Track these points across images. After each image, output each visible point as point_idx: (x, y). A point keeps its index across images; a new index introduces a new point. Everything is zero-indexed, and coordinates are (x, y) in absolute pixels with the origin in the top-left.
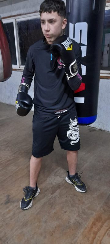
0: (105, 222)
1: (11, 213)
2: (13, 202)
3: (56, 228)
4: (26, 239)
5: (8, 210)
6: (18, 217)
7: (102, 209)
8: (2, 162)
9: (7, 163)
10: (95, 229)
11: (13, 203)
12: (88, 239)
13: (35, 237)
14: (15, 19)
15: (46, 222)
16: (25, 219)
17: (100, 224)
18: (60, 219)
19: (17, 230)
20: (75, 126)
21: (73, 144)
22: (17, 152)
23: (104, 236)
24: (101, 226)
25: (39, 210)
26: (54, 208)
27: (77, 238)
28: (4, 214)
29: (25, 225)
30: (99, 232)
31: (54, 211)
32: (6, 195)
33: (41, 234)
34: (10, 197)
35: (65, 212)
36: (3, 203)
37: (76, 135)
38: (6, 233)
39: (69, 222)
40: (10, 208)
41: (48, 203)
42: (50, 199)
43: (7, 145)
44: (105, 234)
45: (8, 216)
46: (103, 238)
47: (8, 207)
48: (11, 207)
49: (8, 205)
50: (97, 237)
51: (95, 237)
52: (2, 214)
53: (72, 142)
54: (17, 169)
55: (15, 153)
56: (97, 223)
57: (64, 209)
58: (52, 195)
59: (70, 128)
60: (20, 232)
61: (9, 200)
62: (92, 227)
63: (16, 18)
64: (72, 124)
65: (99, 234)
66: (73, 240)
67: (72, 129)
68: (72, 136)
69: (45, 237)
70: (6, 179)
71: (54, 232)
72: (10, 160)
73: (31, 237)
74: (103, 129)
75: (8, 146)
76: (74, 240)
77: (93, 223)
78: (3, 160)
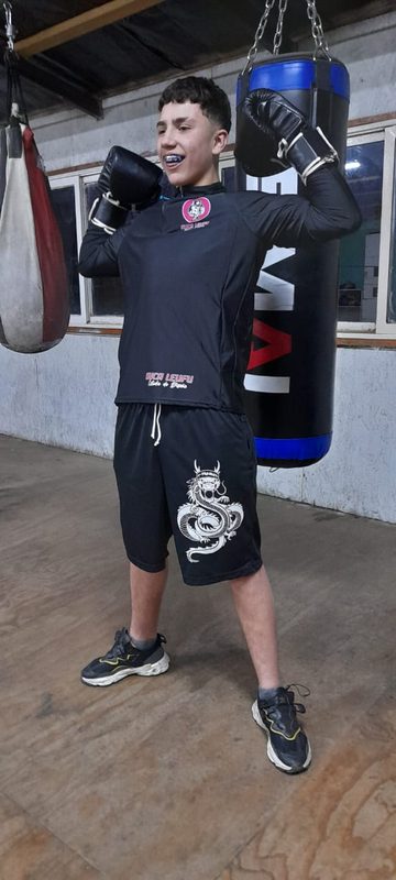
0: (366, 768)
1: (58, 743)
2: (65, 713)
3: (205, 781)
4: (108, 811)
5: (46, 733)
6: (82, 753)
7: (357, 732)
8: (26, 604)
9: (43, 607)
10: (334, 785)
11: (64, 715)
12: (312, 812)
13: (138, 805)
14: (81, 177)
15: (171, 766)
16: (103, 759)
17: (352, 770)
18: (219, 757)
19: (77, 787)
20: (209, 494)
21: (194, 556)
22: (74, 576)
23: (362, 804)
24: (356, 777)
25: (150, 734)
26: (201, 729)
27: (275, 809)
28: (33, 745)
29: (104, 772)
30: (347, 794)
31: (197, 738)
32: (40, 692)
33: (158, 800)
34: (54, 699)
35: (237, 740)
36: (30, 715)
37: (210, 526)
38: (40, 796)
39: (249, 766)
40: (53, 728)
41: (178, 715)
42: (188, 703)
43: (42, 558)
44: (368, 797)
45: (47, 750)
46: (358, 809)
47: (47, 727)
48: (57, 726)
49: (47, 720)
50: (340, 807)
51: (336, 806)
52: (29, 743)
53: (192, 551)
54: (75, 622)
55: (69, 578)
56: (341, 768)
57: (231, 733)
58: (191, 695)
59: (191, 494)
60: (88, 791)
61: (50, 707)
62: (325, 780)
63: (82, 172)
64: (200, 482)
65: (347, 797)
66: (262, 814)
67: (198, 503)
68: (194, 527)
69: (171, 806)
70: (41, 649)
71: (198, 791)
72: (50, 599)
73: (123, 806)
74: (360, 512)
75: (46, 560)
76: (267, 814)
77: (327, 770)
78: (29, 597)
